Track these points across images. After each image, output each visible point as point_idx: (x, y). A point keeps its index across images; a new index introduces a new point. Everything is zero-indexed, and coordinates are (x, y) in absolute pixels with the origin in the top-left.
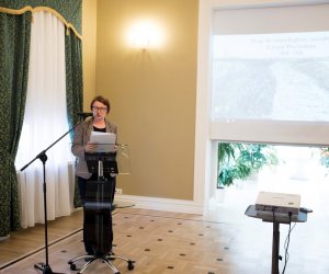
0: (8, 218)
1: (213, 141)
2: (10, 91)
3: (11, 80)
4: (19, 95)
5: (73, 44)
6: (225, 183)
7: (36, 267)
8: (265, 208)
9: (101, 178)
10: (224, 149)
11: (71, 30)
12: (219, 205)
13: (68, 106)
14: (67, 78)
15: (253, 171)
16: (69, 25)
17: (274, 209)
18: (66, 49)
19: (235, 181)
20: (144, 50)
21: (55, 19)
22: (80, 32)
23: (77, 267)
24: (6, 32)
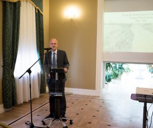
0: (11, 100)
1: (104, 62)
3: (11, 34)
4: (15, 41)
5: (39, 17)
7: (26, 123)
9: (57, 81)
11: (38, 10)
12: (106, 91)
14: (37, 33)
16: (37, 8)
18: (36, 19)
19: (112, 80)
20: (72, 20)
21: (31, 5)
22: (42, 11)
23: (46, 123)
24: (9, 11)
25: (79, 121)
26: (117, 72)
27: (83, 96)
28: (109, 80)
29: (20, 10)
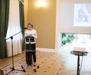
2: (4, 19)
3: (4, 16)
4: (6, 20)
5: (21, 6)
6: (64, 44)
8: (76, 52)
10: (63, 35)
13: (20, 23)
14: (20, 15)
15: (71, 41)
16: (20, 1)
17: (78, 52)
18: (20, 7)
19: (66, 44)
20: (41, 8)
22: (23, 3)
24: (3, 3)
25: (43, 67)
26: (70, 39)
27: (48, 53)
28: (65, 44)
29: (9, 2)
